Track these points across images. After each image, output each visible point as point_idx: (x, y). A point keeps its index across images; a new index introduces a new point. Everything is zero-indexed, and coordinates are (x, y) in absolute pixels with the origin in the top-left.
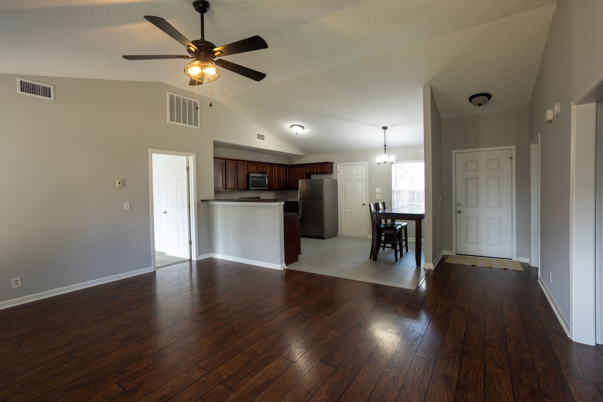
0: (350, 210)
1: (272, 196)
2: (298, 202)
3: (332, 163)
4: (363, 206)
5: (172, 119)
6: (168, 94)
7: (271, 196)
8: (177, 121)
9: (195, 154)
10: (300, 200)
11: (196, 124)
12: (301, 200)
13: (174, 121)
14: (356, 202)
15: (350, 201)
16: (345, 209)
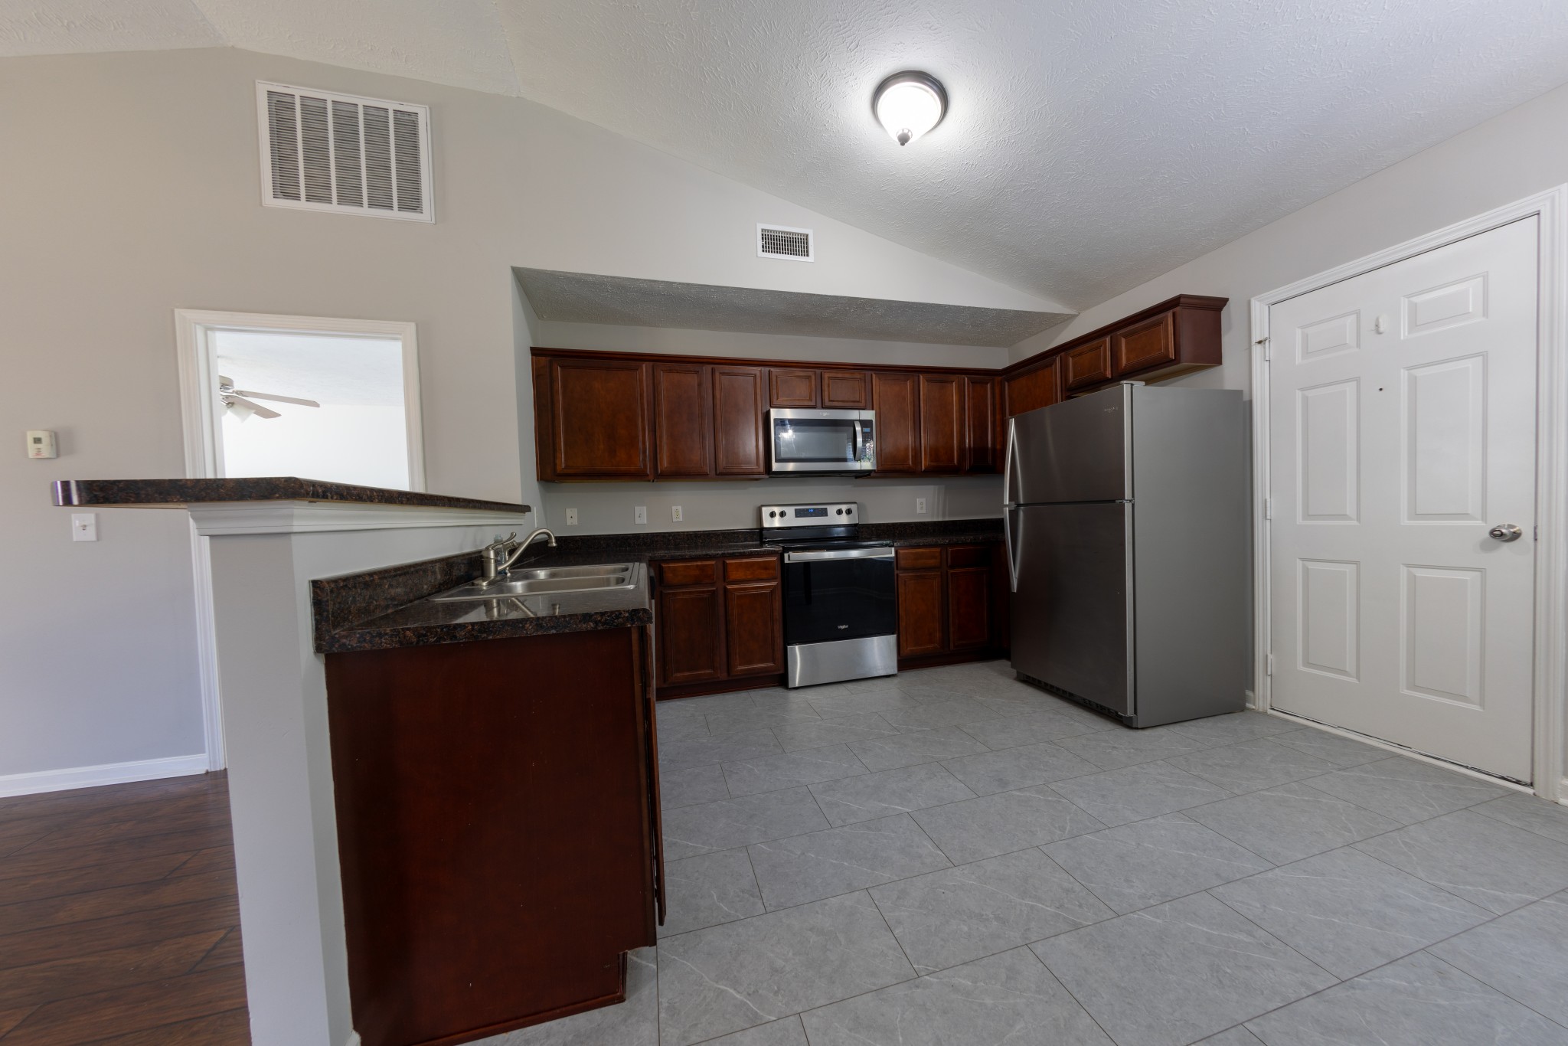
0: (1349, 569)
1: (924, 500)
2: (1000, 523)
3: (1215, 306)
4: (1484, 547)
5: (285, 188)
6: (262, 89)
7: (918, 501)
8: (309, 198)
9: (411, 328)
10: (1014, 514)
11: (411, 201)
12: (1021, 514)
13: (297, 197)
14: (1415, 515)
15: (1350, 509)
16: (1311, 566)
